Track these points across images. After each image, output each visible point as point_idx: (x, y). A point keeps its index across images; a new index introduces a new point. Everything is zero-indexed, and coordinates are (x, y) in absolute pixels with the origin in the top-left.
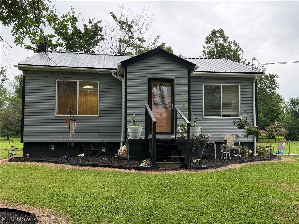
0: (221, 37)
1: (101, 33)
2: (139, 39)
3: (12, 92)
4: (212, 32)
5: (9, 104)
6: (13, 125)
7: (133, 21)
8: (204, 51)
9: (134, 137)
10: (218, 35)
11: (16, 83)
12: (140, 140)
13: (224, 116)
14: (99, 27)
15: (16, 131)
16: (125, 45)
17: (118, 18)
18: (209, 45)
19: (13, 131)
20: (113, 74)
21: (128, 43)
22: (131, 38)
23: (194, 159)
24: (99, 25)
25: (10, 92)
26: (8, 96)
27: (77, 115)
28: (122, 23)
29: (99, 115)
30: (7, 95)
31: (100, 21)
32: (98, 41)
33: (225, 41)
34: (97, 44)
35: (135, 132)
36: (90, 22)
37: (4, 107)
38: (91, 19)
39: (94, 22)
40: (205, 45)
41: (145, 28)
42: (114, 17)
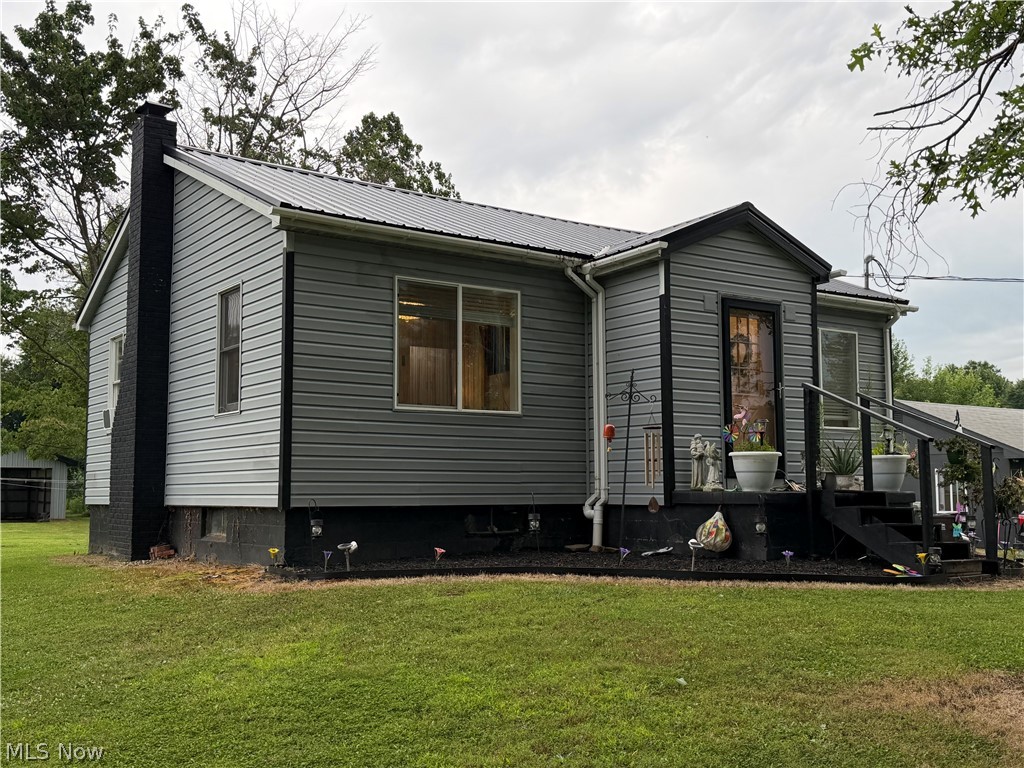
0: (394, 142)
4: (366, 118)
10: (386, 134)
20: (570, 272)
27: (460, 408)
29: (523, 409)
42: (195, 26)
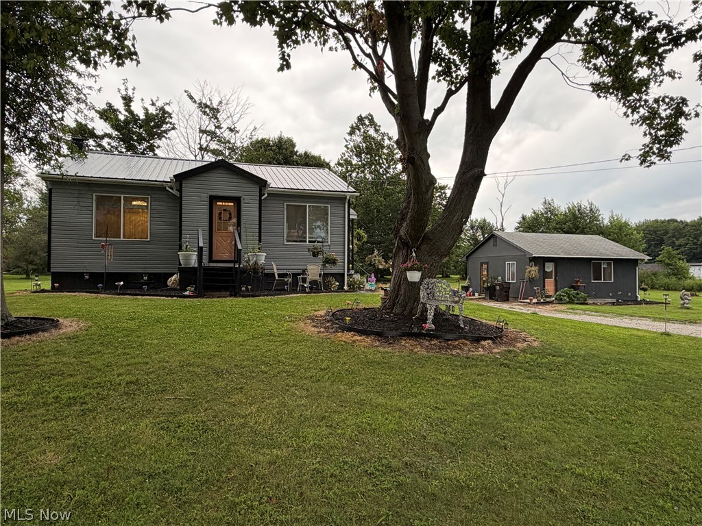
0: (371, 125)
1: (170, 120)
2: (231, 130)
3: (34, 200)
4: (358, 117)
5: (27, 220)
6: (36, 254)
7: (220, 103)
8: (346, 146)
9: (185, 264)
10: (367, 122)
11: (40, 185)
12: (194, 268)
13: (310, 242)
14: (167, 113)
15: (42, 265)
16: (209, 138)
17: (197, 98)
18: (354, 137)
19: (36, 265)
20: (167, 188)
21: (212, 135)
22: (219, 127)
23: (243, 287)
24: (167, 108)
25: (29, 199)
26: (25, 206)
27: (122, 239)
28: (203, 106)
29: (150, 240)
30: (23, 204)
31: (168, 102)
32: (166, 132)
33: (377, 131)
34: (164, 136)
35: (187, 258)
36: (153, 104)
37: (20, 224)
38: (154, 100)
39: (159, 104)
40: (348, 137)
41: (238, 115)
42: (191, 98)
